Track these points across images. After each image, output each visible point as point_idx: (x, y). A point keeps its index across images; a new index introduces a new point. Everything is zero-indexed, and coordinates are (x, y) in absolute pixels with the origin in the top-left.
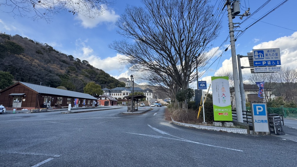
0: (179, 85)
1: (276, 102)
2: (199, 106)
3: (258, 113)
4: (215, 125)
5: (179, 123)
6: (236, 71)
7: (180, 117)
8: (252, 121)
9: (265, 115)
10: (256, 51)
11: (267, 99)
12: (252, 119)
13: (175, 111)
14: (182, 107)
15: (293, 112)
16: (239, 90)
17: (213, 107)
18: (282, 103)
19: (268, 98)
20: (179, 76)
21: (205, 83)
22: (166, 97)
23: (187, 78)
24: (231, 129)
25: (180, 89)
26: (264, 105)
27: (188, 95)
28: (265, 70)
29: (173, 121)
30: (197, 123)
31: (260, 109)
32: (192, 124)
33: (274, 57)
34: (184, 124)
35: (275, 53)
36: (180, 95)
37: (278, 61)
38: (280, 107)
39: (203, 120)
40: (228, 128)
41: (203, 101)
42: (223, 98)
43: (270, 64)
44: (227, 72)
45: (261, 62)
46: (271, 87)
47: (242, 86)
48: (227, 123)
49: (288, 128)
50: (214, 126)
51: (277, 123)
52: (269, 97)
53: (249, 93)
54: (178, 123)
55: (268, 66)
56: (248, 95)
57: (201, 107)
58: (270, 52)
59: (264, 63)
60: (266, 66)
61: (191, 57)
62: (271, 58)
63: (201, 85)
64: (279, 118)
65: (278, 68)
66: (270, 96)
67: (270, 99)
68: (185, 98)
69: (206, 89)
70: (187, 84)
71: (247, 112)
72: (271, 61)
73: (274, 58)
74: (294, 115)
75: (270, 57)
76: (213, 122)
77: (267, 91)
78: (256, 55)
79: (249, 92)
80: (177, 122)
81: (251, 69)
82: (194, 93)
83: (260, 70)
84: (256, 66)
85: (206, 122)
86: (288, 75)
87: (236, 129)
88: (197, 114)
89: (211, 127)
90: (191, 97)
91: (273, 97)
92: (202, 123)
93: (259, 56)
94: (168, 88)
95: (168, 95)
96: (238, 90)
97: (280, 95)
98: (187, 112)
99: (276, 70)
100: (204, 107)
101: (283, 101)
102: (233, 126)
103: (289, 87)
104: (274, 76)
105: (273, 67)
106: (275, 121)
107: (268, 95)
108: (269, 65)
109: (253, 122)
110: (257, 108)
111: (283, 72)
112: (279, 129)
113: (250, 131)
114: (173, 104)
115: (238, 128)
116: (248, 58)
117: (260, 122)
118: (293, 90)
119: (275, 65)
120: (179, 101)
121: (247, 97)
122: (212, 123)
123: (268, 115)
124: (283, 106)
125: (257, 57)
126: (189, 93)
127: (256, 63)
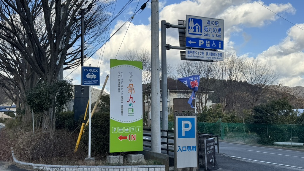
0: (39, 73)
1: (213, 114)
2: (82, 123)
3: (183, 134)
4: (111, 162)
5: (31, 164)
6: (156, 53)
7: (35, 149)
8: (173, 149)
9: (194, 137)
10: (192, 19)
11: (201, 108)
12: (174, 144)
13: (23, 137)
14: (41, 126)
15: (232, 130)
16: (159, 90)
17: (109, 125)
18: (220, 114)
19: (202, 106)
20: (40, 52)
21: (96, 71)
22: (6, 101)
23: (59, 56)
24: (140, 166)
25: (40, 81)
26: (194, 119)
27: (58, 98)
28: (201, 56)
29: (16, 160)
30: (72, 162)
31: (187, 126)
32: (61, 164)
33: (215, 34)
34: (44, 165)
35: (217, 28)
36: (38, 96)
37: (220, 43)
38: (218, 122)
39: (88, 154)
40: (133, 167)
41: (90, 111)
42: (130, 105)
43: (209, 45)
44: (144, 52)
45: (197, 40)
46: (208, 86)
47: (165, 82)
48: (133, 155)
49: (224, 157)
50: (109, 164)
51: (210, 150)
52: (204, 105)
53: (176, 96)
54: (26, 166)
55: (206, 49)
56: (173, 99)
57: (84, 125)
58: (211, 25)
59: (201, 42)
60: (203, 49)
61: (71, 8)
62: (211, 35)
63: (88, 76)
64: (213, 141)
65: (219, 54)
66: (206, 103)
67: (206, 107)
68: (51, 104)
69: (99, 85)
70: (57, 70)
71: (168, 131)
72: (211, 41)
73: (215, 36)
74: (233, 135)
75: (210, 33)
76: (108, 157)
77: (202, 93)
78: (190, 26)
79: (177, 94)
80: (25, 163)
81: (181, 52)
82: (73, 93)
83: (195, 55)
84: (190, 46)
85: (92, 158)
86: (232, 67)
87: (148, 166)
88: (76, 140)
89: (102, 166)
90: (65, 102)
91: (209, 104)
92: (83, 160)
93: (194, 28)
94: (12, 77)
95: (10, 94)
96: (156, 89)
97: (219, 102)
98: (52, 137)
99: (216, 58)
100: (92, 126)
101: (223, 111)
102: (143, 160)
103: (231, 87)
104: (213, 68)
105: (213, 52)
106: (207, 147)
107: (203, 101)
108: (208, 47)
109: (174, 151)
110: (183, 124)
111: (226, 62)
112: (211, 161)
113: (170, 168)
114: (21, 117)
115: (150, 164)
116: (178, 29)
117: (186, 151)
118: (236, 94)
119: (215, 48)
120: (35, 111)
121: (172, 103)
122: (105, 157)
123: (198, 137)
124: (221, 119)
125: (192, 31)
126: (61, 93)
127: (190, 42)
